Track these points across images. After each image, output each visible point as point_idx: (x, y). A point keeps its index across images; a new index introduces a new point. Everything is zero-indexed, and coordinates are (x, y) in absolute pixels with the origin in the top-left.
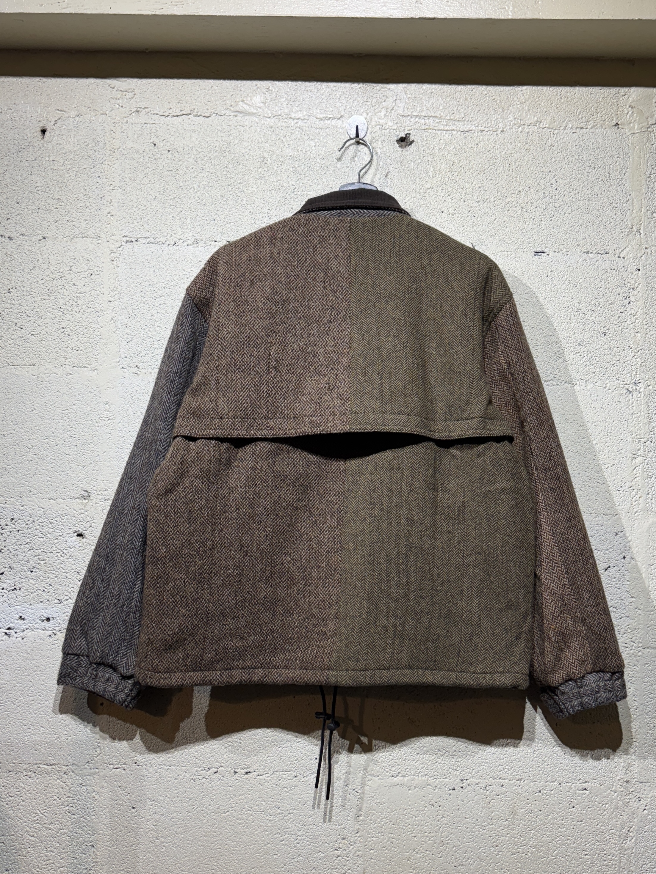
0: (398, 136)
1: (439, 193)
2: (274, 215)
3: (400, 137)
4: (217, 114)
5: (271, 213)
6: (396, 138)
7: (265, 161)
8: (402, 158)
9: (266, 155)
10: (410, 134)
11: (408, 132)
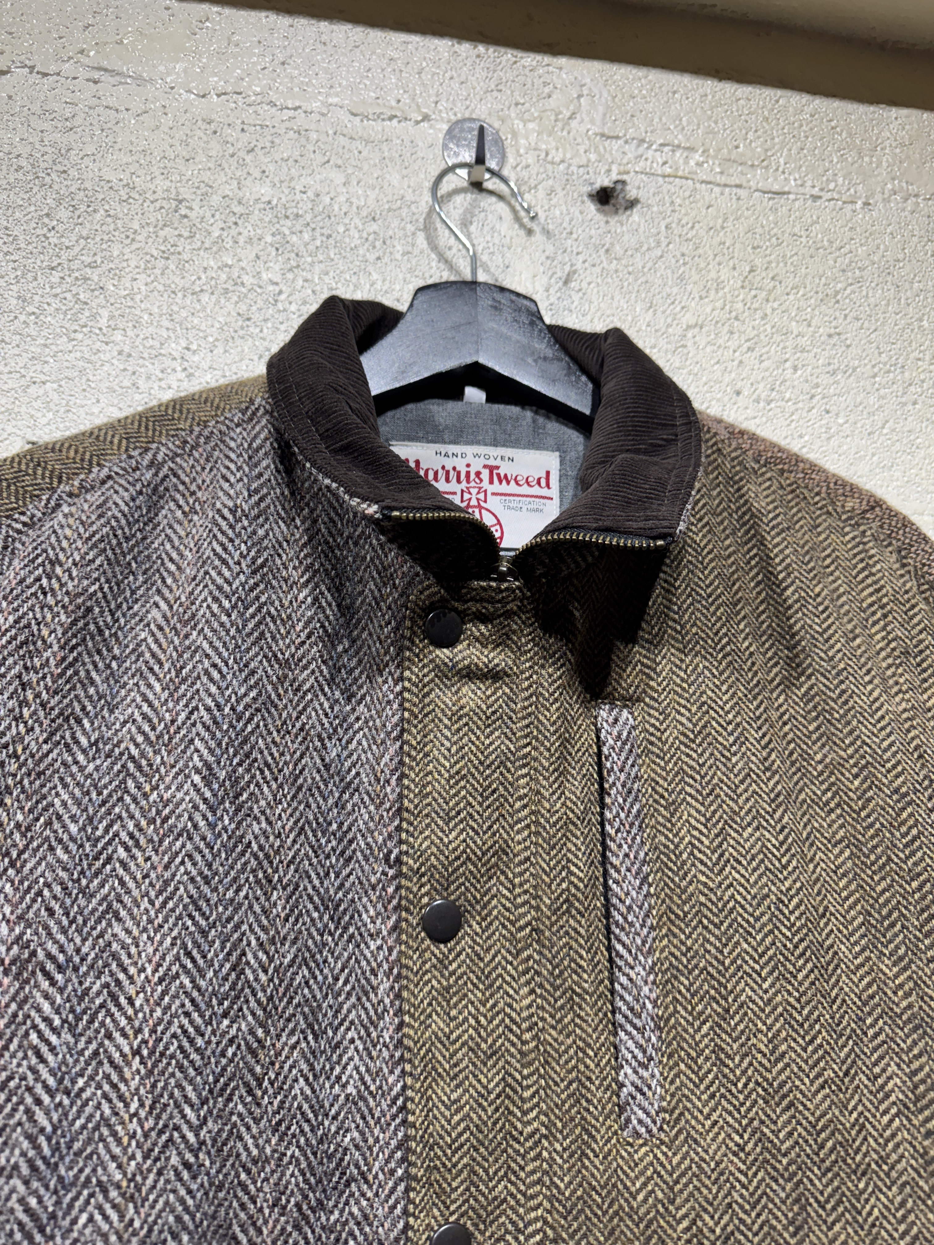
0: (592, 184)
1: (721, 341)
2: (205, 365)
3: (597, 186)
4: (32, 68)
5: (196, 358)
6: (587, 189)
7: (183, 211)
8: (608, 240)
9: (186, 193)
10: (624, 182)
11: (619, 177)
